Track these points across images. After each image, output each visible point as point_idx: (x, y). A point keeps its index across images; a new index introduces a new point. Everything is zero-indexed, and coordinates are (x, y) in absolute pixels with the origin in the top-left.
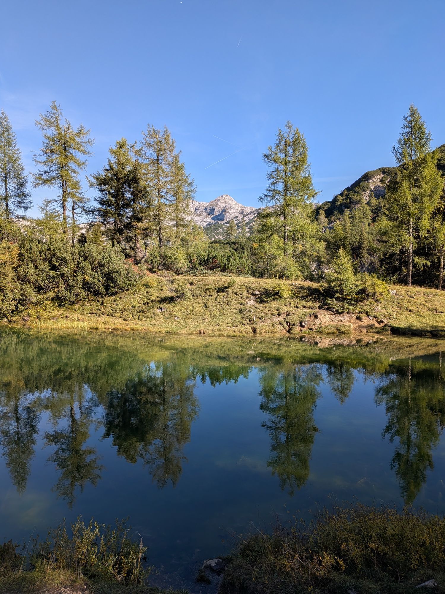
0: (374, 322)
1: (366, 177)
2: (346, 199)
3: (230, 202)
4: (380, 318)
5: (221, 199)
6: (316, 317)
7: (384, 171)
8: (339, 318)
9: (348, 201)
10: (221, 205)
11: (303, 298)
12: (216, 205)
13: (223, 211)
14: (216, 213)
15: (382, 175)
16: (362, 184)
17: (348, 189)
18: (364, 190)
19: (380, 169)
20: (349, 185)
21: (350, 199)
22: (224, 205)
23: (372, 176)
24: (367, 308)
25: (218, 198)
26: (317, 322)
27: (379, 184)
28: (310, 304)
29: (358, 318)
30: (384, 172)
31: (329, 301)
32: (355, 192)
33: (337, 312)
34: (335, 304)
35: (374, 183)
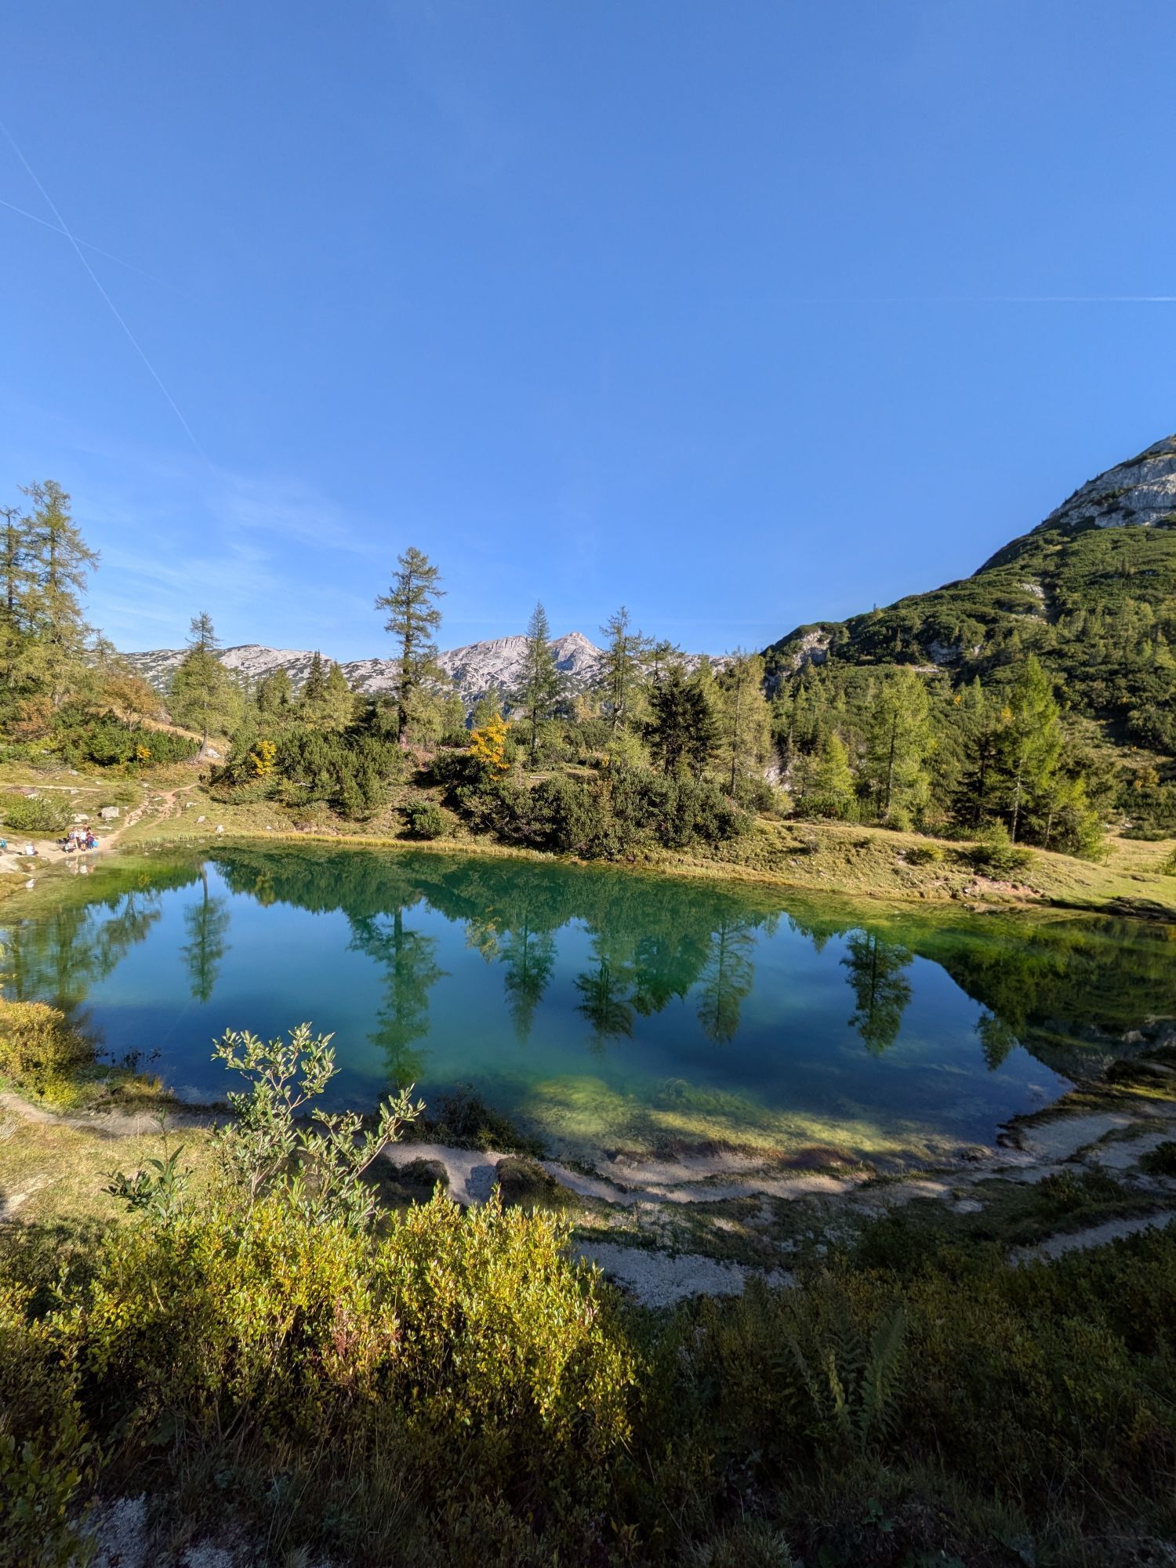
0: (1029, 892)
1: (799, 633)
2: (771, 662)
3: (583, 644)
4: (1035, 888)
5: (570, 638)
6: (975, 883)
7: (823, 627)
8: (996, 885)
9: (773, 665)
10: (570, 647)
11: (955, 862)
12: (562, 647)
13: (572, 656)
14: (561, 658)
15: (820, 632)
16: (793, 643)
17: (773, 648)
18: (795, 652)
19: (817, 624)
20: (774, 643)
21: (777, 662)
22: (573, 647)
23: (808, 633)
24: (1020, 877)
25: (564, 636)
26: (977, 888)
27: (816, 645)
28: (964, 869)
29: (1014, 887)
30: (823, 629)
31: (984, 867)
32: (783, 654)
33: (994, 880)
34: (990, 870)
35: (810, 642)
